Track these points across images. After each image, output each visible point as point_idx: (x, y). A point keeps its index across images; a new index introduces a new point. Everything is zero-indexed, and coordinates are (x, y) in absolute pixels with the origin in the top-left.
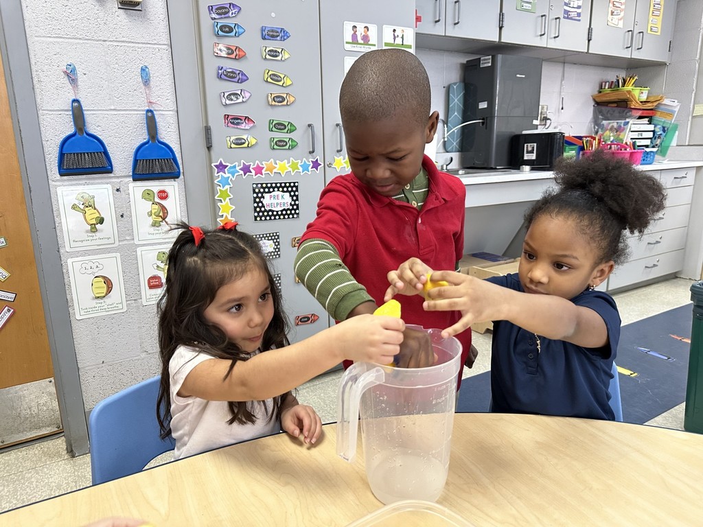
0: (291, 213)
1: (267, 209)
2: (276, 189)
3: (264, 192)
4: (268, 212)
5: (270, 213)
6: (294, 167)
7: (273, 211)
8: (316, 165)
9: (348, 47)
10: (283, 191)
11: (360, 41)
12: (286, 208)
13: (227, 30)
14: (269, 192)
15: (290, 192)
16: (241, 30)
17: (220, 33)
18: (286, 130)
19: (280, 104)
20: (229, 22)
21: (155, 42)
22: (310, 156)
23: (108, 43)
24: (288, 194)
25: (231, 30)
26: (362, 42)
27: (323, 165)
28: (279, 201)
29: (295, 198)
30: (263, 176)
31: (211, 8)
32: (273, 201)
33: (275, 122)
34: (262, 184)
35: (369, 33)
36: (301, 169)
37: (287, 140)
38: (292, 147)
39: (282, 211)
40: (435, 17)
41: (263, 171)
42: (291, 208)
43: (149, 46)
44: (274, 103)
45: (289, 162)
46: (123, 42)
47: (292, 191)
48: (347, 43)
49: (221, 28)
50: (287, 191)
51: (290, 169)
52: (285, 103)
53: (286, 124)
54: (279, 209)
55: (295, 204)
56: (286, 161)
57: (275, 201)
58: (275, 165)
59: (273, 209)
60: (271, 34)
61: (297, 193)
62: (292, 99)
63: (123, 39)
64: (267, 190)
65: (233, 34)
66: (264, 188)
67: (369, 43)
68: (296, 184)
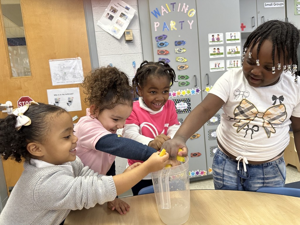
0: (188, 111)
1: (178, 109)
2: (181, 101)
3: (177, 103)
4: (178, 110)
5: (179, 111)
6: (189, 92)
7: (180, 110)
8: (198, 91)
9: (210, 44)
10: (184, 102)
11: (216, 40)
12: (185, 108)
13: (162, 44)
14: (179, 103)
15: (187, 102)
16: (167, 44)
17: (160, 46)
18: (185, 79)
19: (182, 69)
20: (163, 42)
21: (137, 52)
22: (195, 87)
23: (122, 55)
24: (186, 103)
25: (163, 44)
26: (217, 41)
27: (200, 91)
28: (182, 106)
29: (189, 104)
30: (176, 97)
31: (156, 38)
32: (180, 106)
33: (180, 76)
34: (175, 100)
35: (219, 37)
36: (191, 93)
37: (185, 82)
38: (187, 85)
39: (184, 110)
40: (252, 24)
41: (176, 95)
42: (187, 108)
43: (135, 54)
44: (180, 69)
45: (186, 91)
46: (127, 54)
47: (188, 102)
48: (210, 42)
49: (160, 44)
50: (186, 102)
51: (187, 93)
52: (184, 68)
53: (185, 76)
54: (182, 109)
55: (189, 107)
56: (185, 90)
57: (181, 106)
58: (181, 92)
59: (180, 109)
60: (178, 43)
61: (190, 103)
62: (187, 67)
63: (127, 53)
64: (177, 102)
65: (164, 46)
66: (176, 101)
67: (220, 40)
68: (189, 99)
